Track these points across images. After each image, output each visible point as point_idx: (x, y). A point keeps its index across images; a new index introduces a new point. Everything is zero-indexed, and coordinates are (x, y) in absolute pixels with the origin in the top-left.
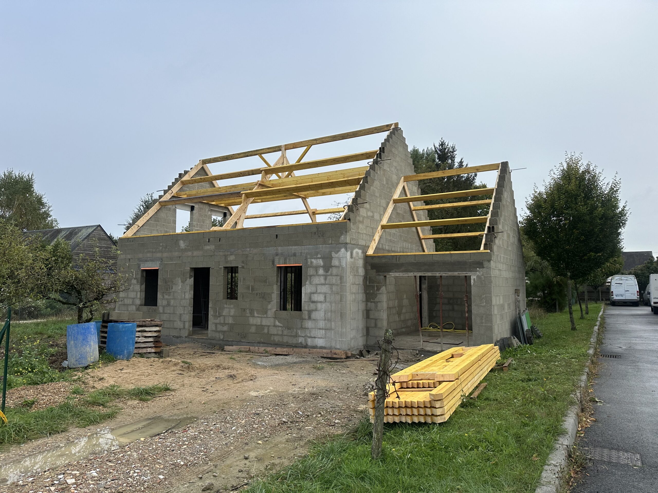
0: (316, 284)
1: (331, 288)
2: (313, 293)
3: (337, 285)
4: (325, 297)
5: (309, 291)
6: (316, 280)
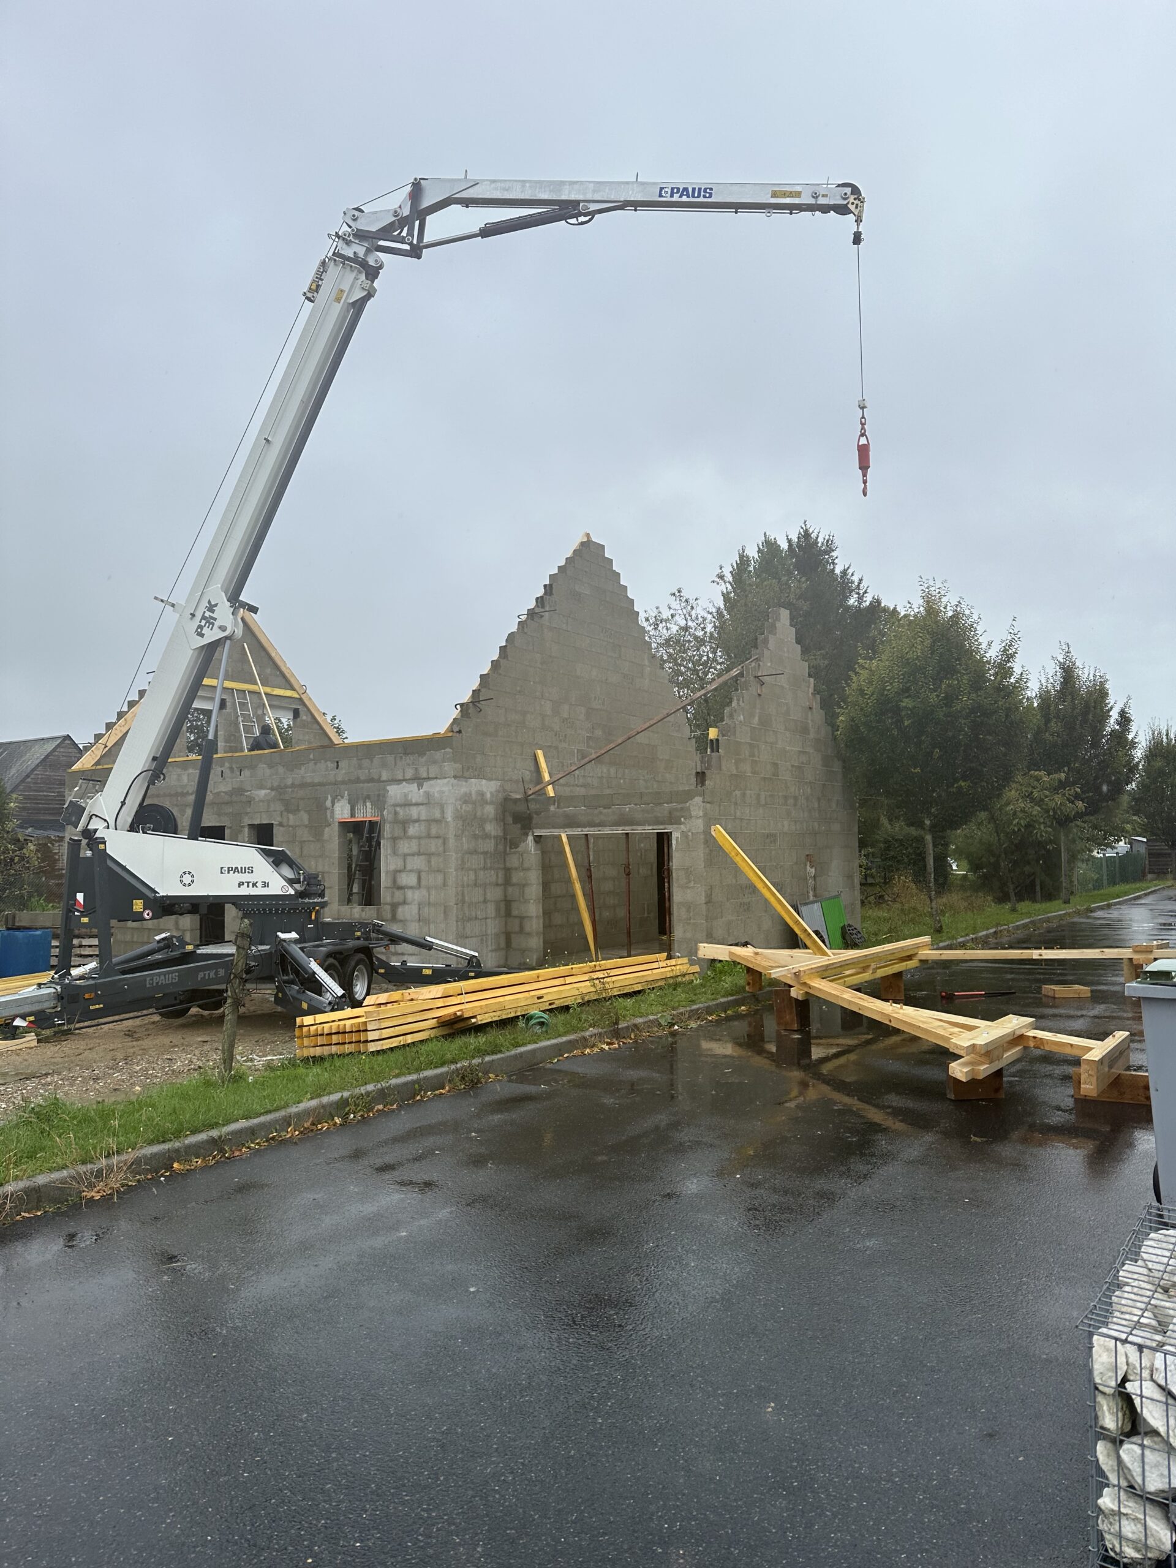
0: (405, 856)
1: (429, 862)
2: (400, 871)
3: (439, 855)
4: (419, 878)
5: (392, 867)
6: (404, 847)
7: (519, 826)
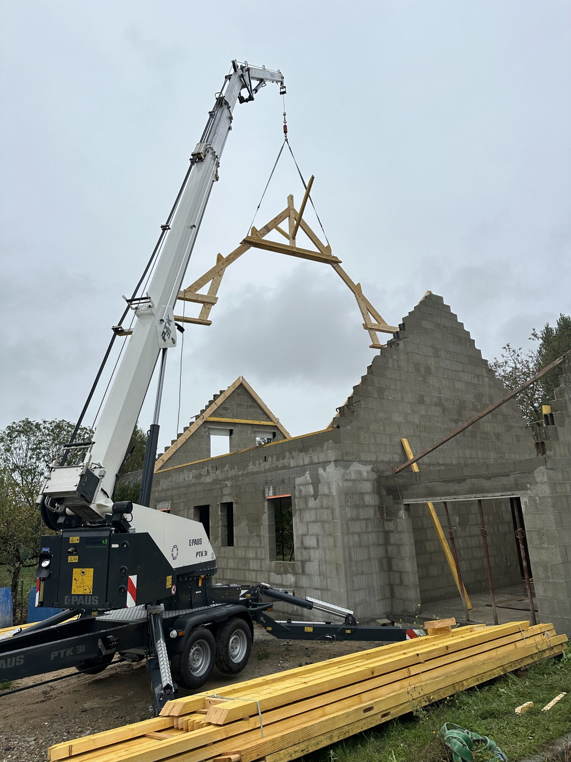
0: (308, 523)
1: (323, 528)
2: (305, 535)
3: (329, 522)
4: (318, 541)
5: (300, 532)
7: (391, 497)
